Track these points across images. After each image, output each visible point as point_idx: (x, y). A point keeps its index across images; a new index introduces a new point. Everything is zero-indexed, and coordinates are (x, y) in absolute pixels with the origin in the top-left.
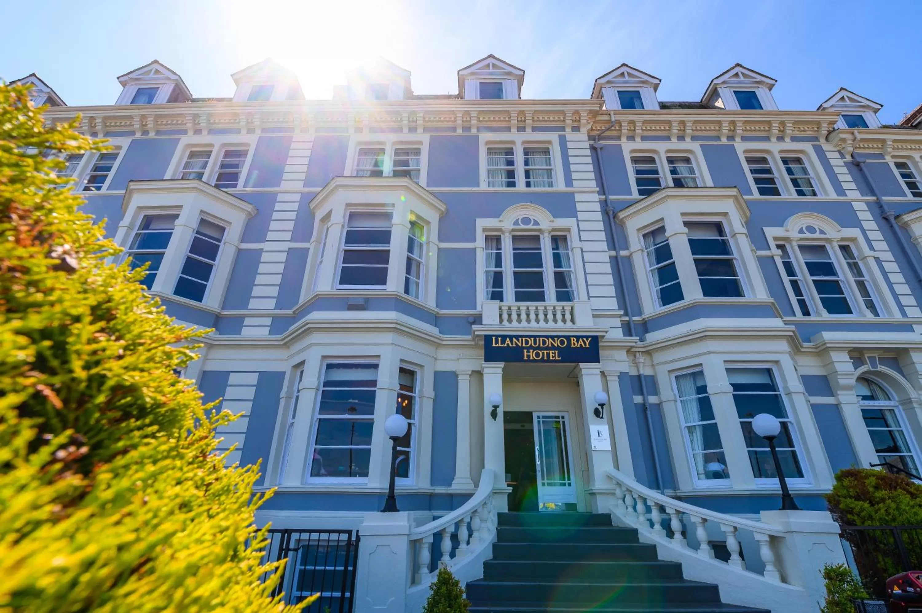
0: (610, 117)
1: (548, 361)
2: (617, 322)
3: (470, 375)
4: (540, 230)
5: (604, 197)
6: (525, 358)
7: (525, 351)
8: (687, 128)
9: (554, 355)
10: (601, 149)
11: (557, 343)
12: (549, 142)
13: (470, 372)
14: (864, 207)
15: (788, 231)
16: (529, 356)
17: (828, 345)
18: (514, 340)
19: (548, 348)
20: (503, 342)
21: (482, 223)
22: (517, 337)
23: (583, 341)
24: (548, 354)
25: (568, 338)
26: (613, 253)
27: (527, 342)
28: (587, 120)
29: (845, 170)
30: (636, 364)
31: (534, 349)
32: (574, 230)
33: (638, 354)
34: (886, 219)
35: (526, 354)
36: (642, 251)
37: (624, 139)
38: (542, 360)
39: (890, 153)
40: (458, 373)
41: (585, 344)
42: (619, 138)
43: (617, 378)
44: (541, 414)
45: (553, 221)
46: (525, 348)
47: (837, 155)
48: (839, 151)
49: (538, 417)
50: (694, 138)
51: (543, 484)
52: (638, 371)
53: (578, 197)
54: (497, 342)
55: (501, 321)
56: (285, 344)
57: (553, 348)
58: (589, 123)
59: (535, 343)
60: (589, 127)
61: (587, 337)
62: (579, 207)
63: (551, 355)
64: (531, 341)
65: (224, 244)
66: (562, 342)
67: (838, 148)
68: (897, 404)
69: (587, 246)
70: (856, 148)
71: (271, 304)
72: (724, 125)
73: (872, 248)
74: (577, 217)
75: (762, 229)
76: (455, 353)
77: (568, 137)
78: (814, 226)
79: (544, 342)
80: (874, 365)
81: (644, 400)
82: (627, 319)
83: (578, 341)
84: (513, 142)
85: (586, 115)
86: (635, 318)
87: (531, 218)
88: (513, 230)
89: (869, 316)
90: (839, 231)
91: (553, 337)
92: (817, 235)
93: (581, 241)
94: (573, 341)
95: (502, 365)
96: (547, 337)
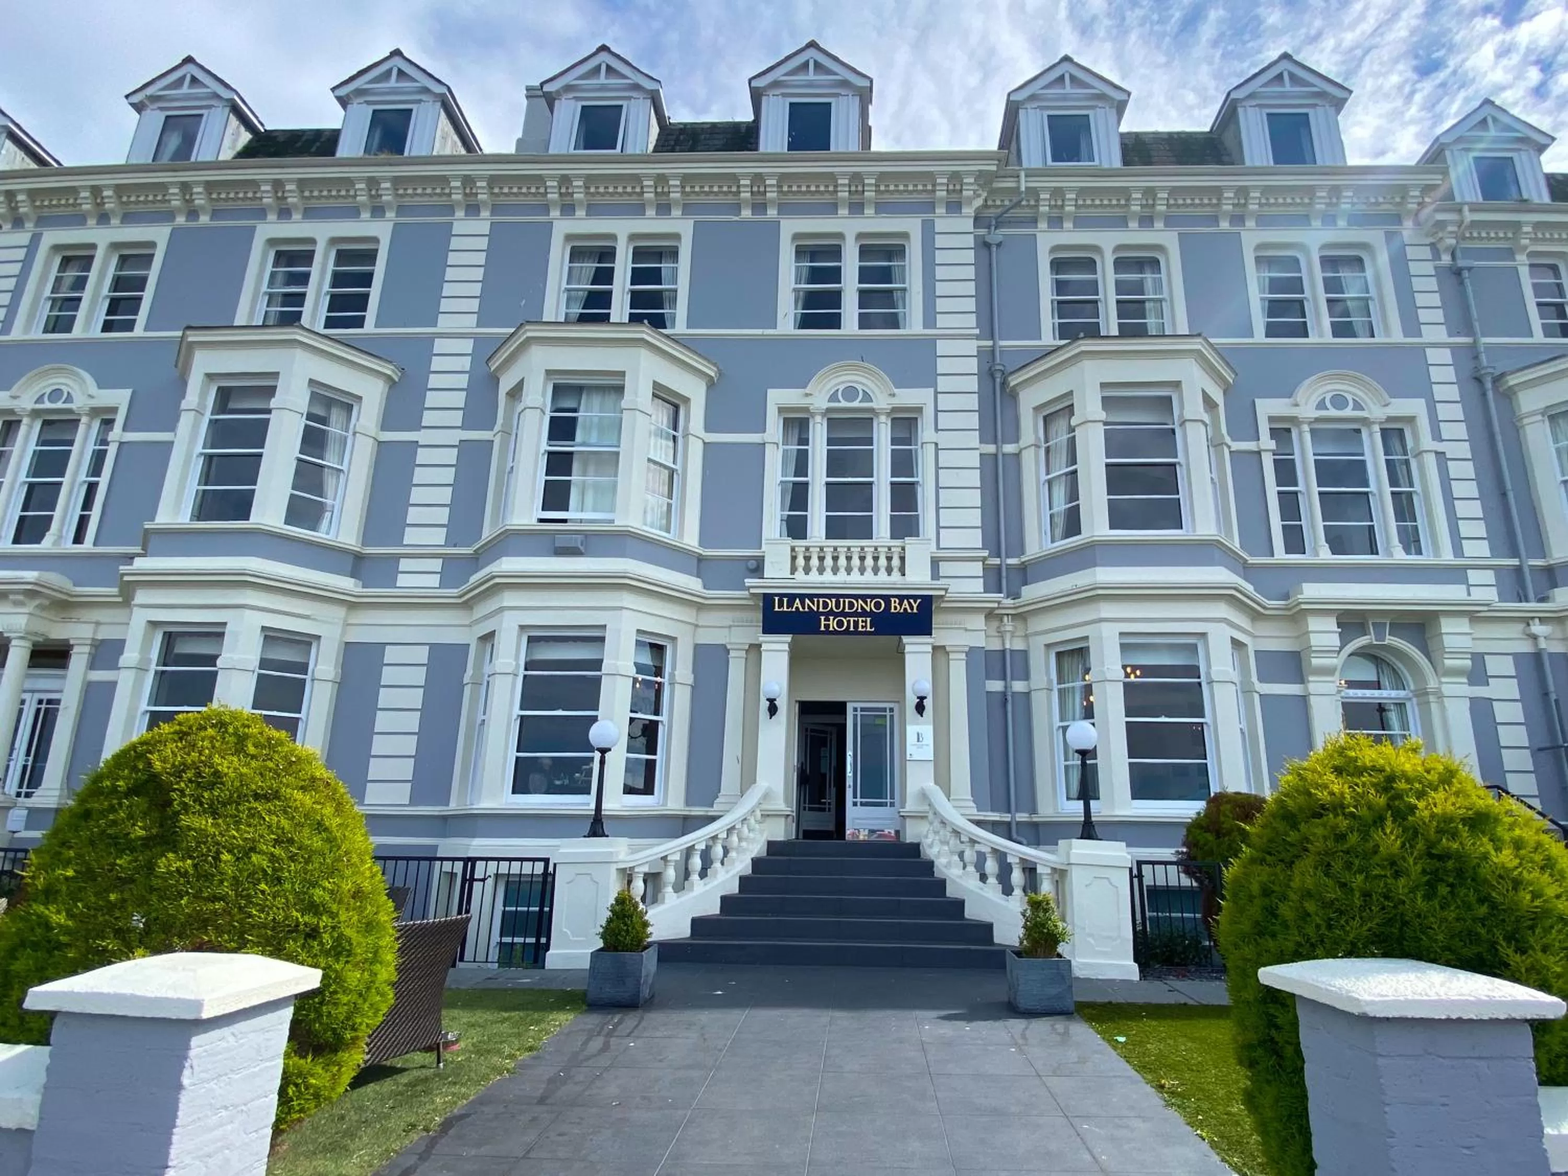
0: (1019, 182)
1: (856, 632)
2: (977, 569)
3: (747, 651)
4: (872, 410)
5: (990, 343)
6: (823, 628)
7: (823, 618)
8: (1159, 202)
9: (865, 625)
10: (999, 245)
11: (870, 606)
12: (905, 236)
13: (747, 647)
14: (1445, 356)
15: (1297, 405)
16: (827, 626)
17: (1304, 606)
18: (807, 601)
19: (856, 614)
20: (790, 605)
21: (777, 397)
22: (811, 597)
23: (910, 604)
24: (856, 623)
25: (887, 598)
26: (991, 449)
27: (825, 605)
28: (975, 191)
29: (1433, 284)
30: (1001, 635)
31: (836, 615)
32: (929, 412)
33: (1005, 618)
34: (1479, 380)
35: (823, 623)
36: (1037, 446)
37: (1043, 225)
38: (847, 632)
39: (1526, 247)
40: (729, 647)
41: (912, 607)
42: (1034, 221)
43: (963, 656)
44: (859, 705)
45: (893, 395)
46: (822, 614)
47: (1426, 253)
48: (1432, 245)
49: (855, 709)
50: (1170, 221)
51: (855, 804)
52: (1003, 644)
53: (942, 347)
54: (781, 605)
55: (793, 570)
56: (466, 602)
57: (864, 613)
58: (979, 196)
59: (838, 606)
60: (979, 202)
61: (915, 597)
62: (942, 366)
63: (860, 624)
64: (832, 604)
65: (355, 433)
66: (878, 605)
67: (1430, 240)
68: (1411, 695)
69: (944, 439)
70: (1464, 238)
71: (438, 537)
72: (1226, 195)
73: (1437, 436)
74: (934, 385)
75: (1254, 402)
76: (726, 618)
77: (940, 226)
78: (1345, 395)
79: (851, 605)
80: (1380, 636)
81: (1006, 687)
82: (997, 561)
83: (901, 604)
84: (841, 236)
85: (972, 180)
86: (1010, 561)
87: (859, 387)
88: (829, 410)
89: (1400, 556)
90: (1386, 405)
91: (864, 598)
92: (1348, 412)
93: (937, 430)
94: (894, 603)
95: (788, 638)
96: (856, 597)
